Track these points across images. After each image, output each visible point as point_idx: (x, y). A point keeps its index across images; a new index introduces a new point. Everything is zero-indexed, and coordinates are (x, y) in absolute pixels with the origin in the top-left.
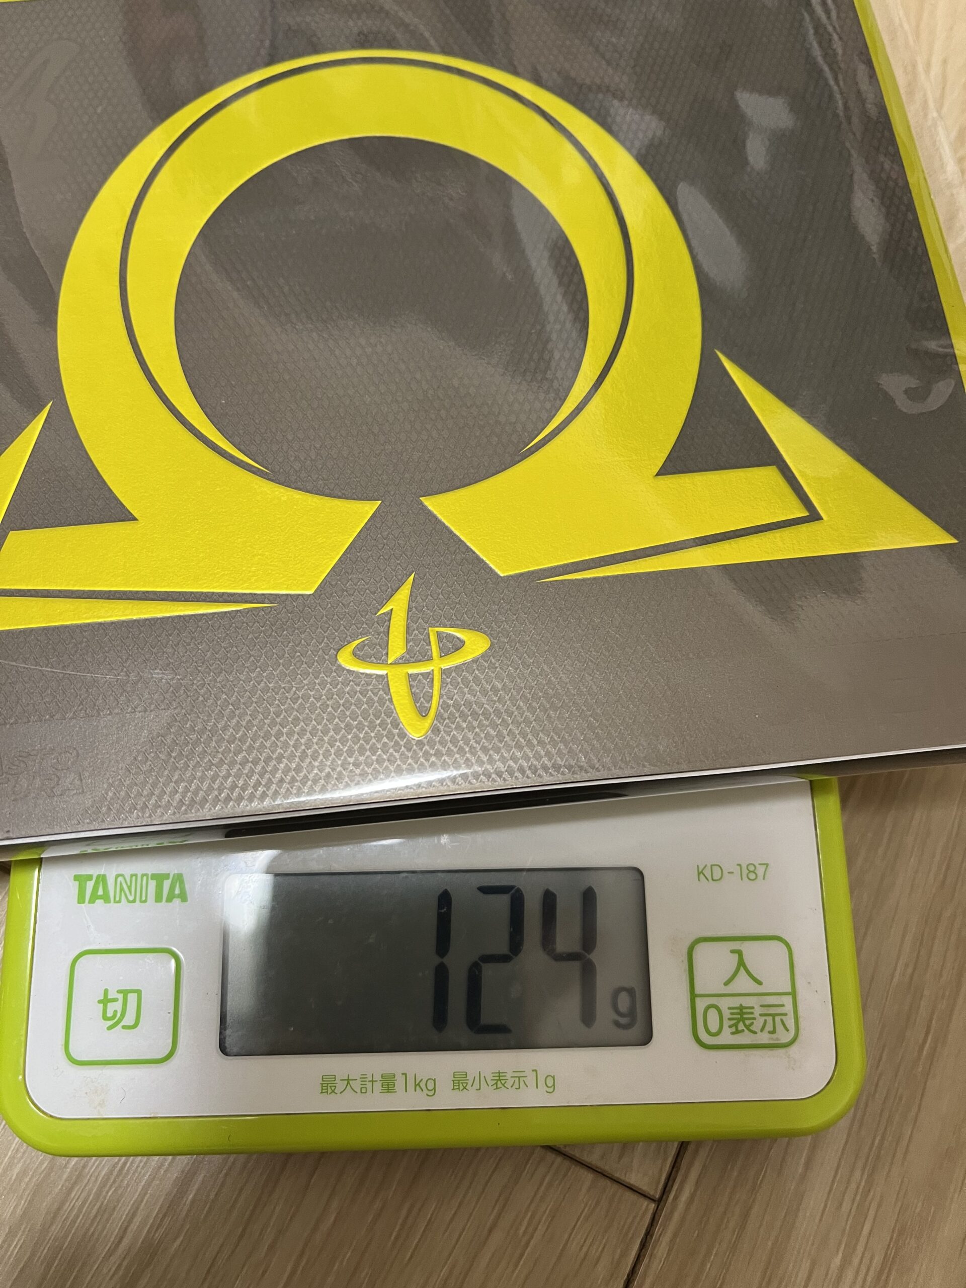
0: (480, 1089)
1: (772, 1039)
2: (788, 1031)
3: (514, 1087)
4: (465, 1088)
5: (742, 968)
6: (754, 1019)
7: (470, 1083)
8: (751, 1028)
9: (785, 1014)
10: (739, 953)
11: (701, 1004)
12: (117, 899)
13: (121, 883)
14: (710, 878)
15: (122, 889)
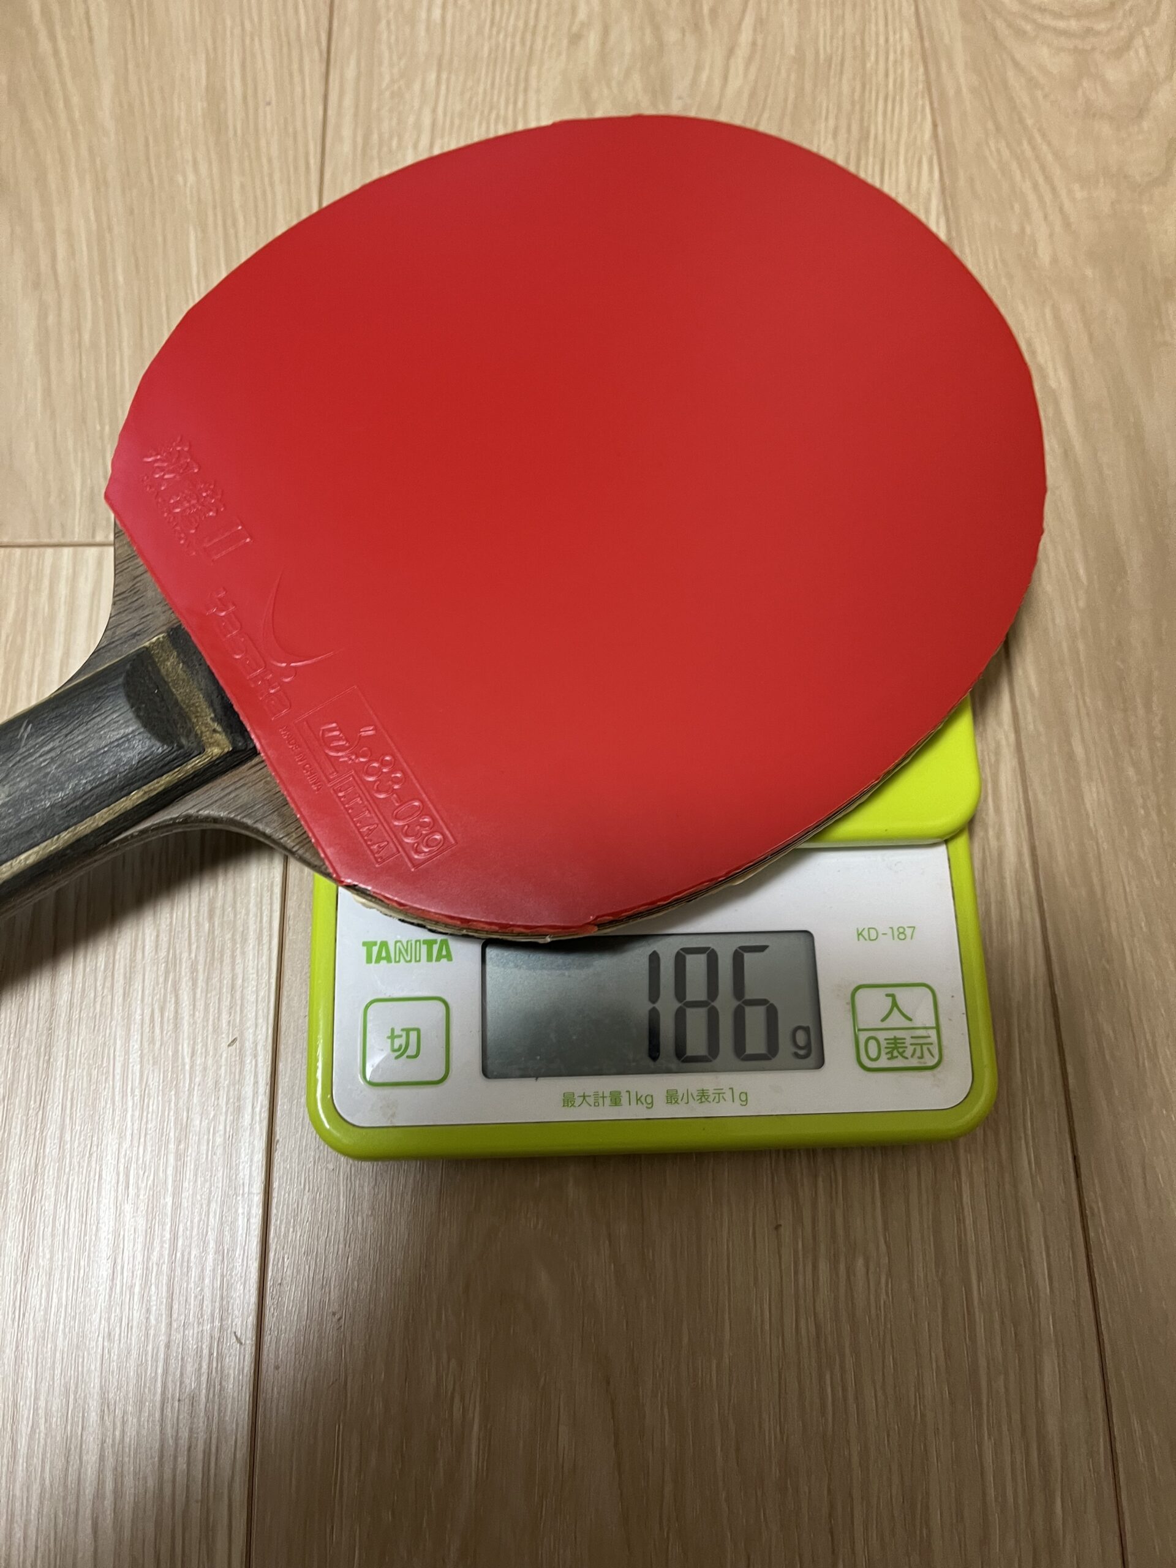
0: (688, 1103)
1: (920, 1063)
2: (933, 1056)
3: (715, 1101)
4: (676, 1102)
5: (895, 1008)
6: (906, 1047)
7: (681, 1096)
8: (905, 1054)
9: (932, 1044)
10: (893, 996)
11: (863, 1037)
12: (397, 959)
13: (400, 949)
14: (867, 937)
15: (400, 952)
